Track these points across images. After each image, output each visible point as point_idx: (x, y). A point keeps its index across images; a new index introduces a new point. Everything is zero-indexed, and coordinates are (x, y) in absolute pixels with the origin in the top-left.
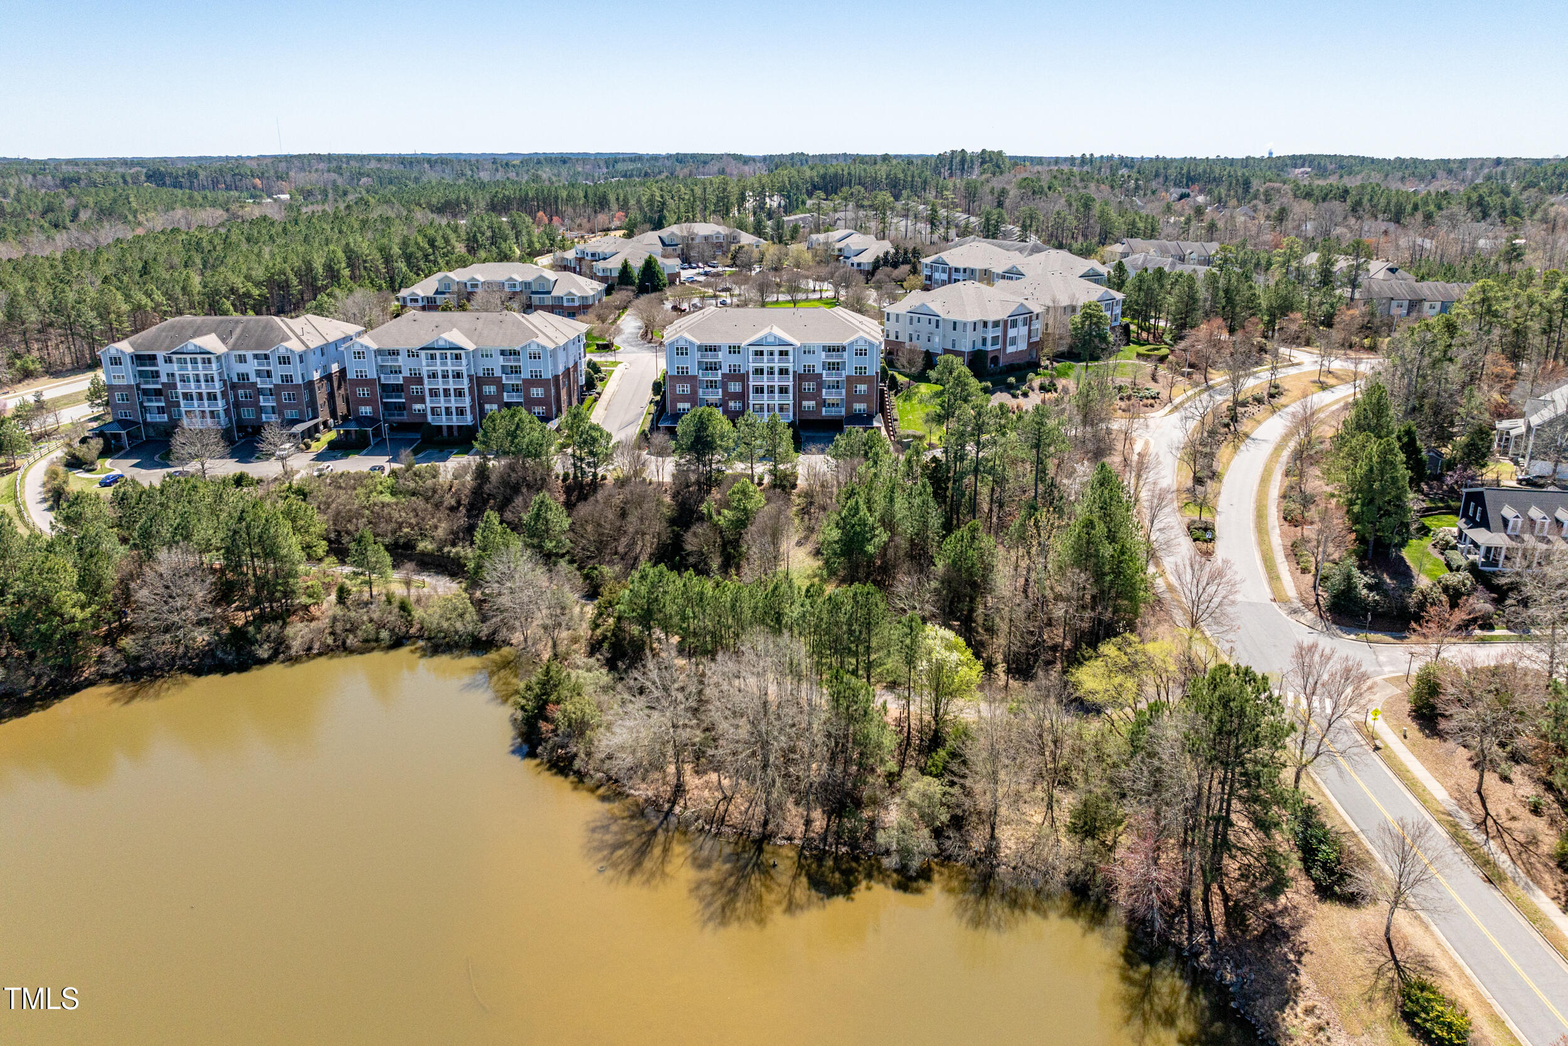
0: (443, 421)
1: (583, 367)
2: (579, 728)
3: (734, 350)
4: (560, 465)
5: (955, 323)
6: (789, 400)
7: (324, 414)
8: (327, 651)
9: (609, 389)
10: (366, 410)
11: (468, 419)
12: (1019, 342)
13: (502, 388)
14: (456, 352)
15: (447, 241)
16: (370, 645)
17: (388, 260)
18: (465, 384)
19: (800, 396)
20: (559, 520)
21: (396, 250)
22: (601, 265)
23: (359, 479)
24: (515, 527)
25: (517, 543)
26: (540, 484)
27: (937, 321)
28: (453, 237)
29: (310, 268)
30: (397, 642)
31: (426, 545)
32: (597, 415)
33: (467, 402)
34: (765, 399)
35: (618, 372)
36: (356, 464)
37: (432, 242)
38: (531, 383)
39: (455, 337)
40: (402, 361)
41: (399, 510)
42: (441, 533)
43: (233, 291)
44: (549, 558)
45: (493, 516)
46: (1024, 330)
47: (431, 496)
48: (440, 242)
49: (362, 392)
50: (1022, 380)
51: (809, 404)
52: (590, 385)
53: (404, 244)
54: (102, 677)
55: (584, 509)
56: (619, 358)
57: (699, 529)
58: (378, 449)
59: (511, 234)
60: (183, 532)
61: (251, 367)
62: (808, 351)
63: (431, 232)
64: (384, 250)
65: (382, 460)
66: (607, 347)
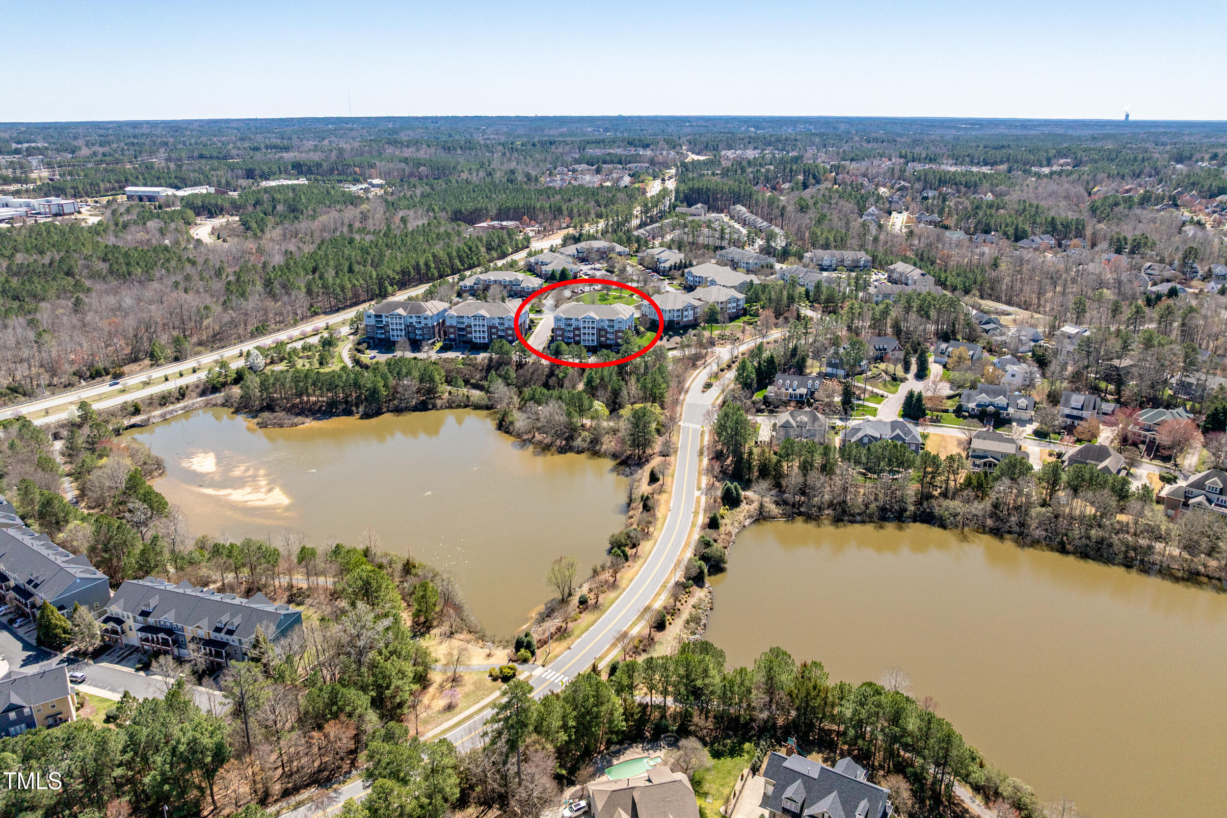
0: (478, 341)
1: (528, 322)
2: (512, 423)
3: (577, 320)
4: (515, 358)
6: (595, 338)
7: (437, 337)
8: (446, 408)
9: (537, 330)
10: (452, 336)
11: (486, 341)
12: (689, 316)
13: (498, 330)
14: (484, 318)
15: (477, 247)
16: (458, 406)
17: (451, 258)
18: (486, 329)
19: (599, 336)
20: (513, 374)
21: (455, 254)
22: (544, 268)
23: (452, 360)
24: (500, 376)
25: (500, 380)
26: (508, 363)
27: (658, 308)
28: (480, 245)
29: (418, 265)
30: (466, 406)
31: (473, 381)
32: (530, 342)
33: (486, 335)
34: (587, 337)
35: (541, 322)
36: (450, 355)
37: (470, 249)
38: (507, 329)
39: (483, 312)
40: (465, 320)
41: (466, 370)
42: (478, 377)
43: (388, 277)
44: (508, 385)
45: (493, 372)
46: (691, 312)
47: (474, 366)
48: (474, 249)
49: (451, 330)
50: (685, 332)
51: (603, 339)
52: (530, 328)
53: (458, 251)
54: (388, 411)
55: (521, 371)
56: (543, 316)
57: (554, 378)
58: (457, 349)
59: (508, 241)
60: (409, 373)
61: (414, 320)
62: (602, 321)
63: (470, 243)
64: (449, 254)
65: (458, 354)
66: (539, 312)
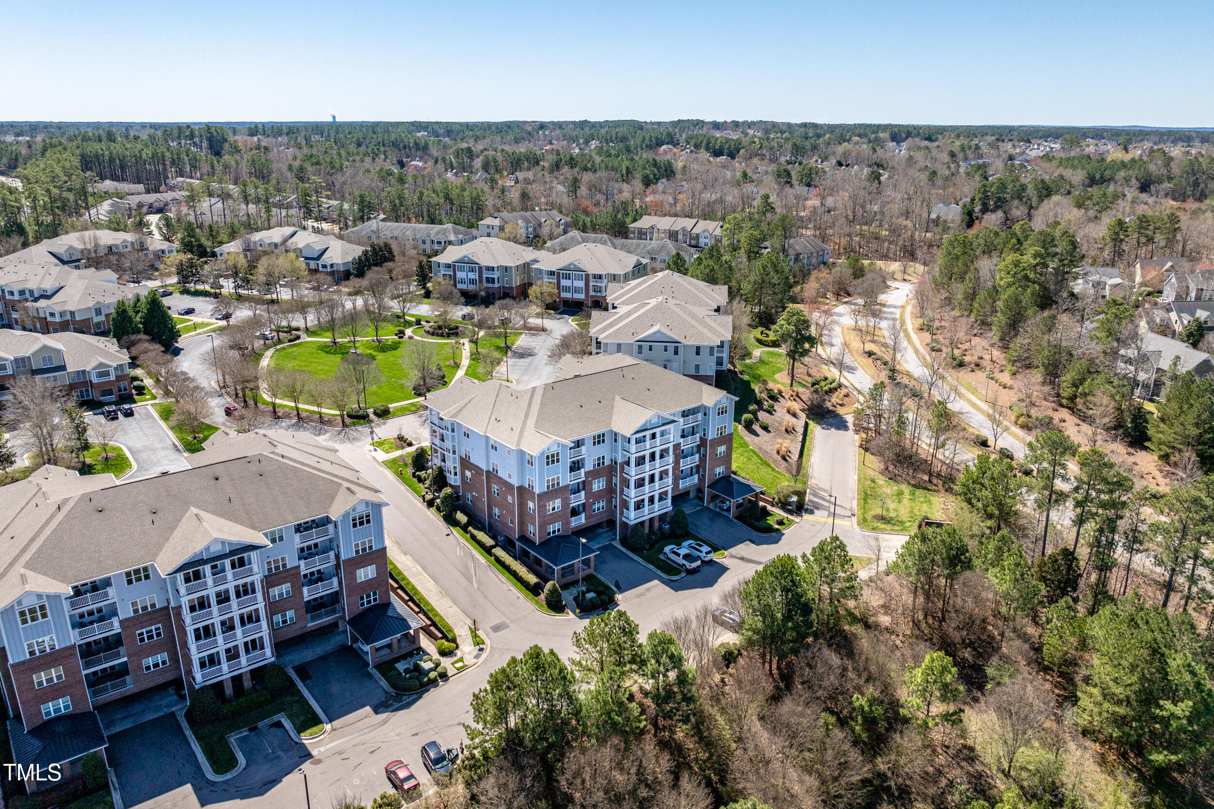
0: (226, 671)
3: (599, 439)
5: (698, 348)
6: (668, 485)
11: (268, 655)
27: (676, 348)
33: (263, 628)
